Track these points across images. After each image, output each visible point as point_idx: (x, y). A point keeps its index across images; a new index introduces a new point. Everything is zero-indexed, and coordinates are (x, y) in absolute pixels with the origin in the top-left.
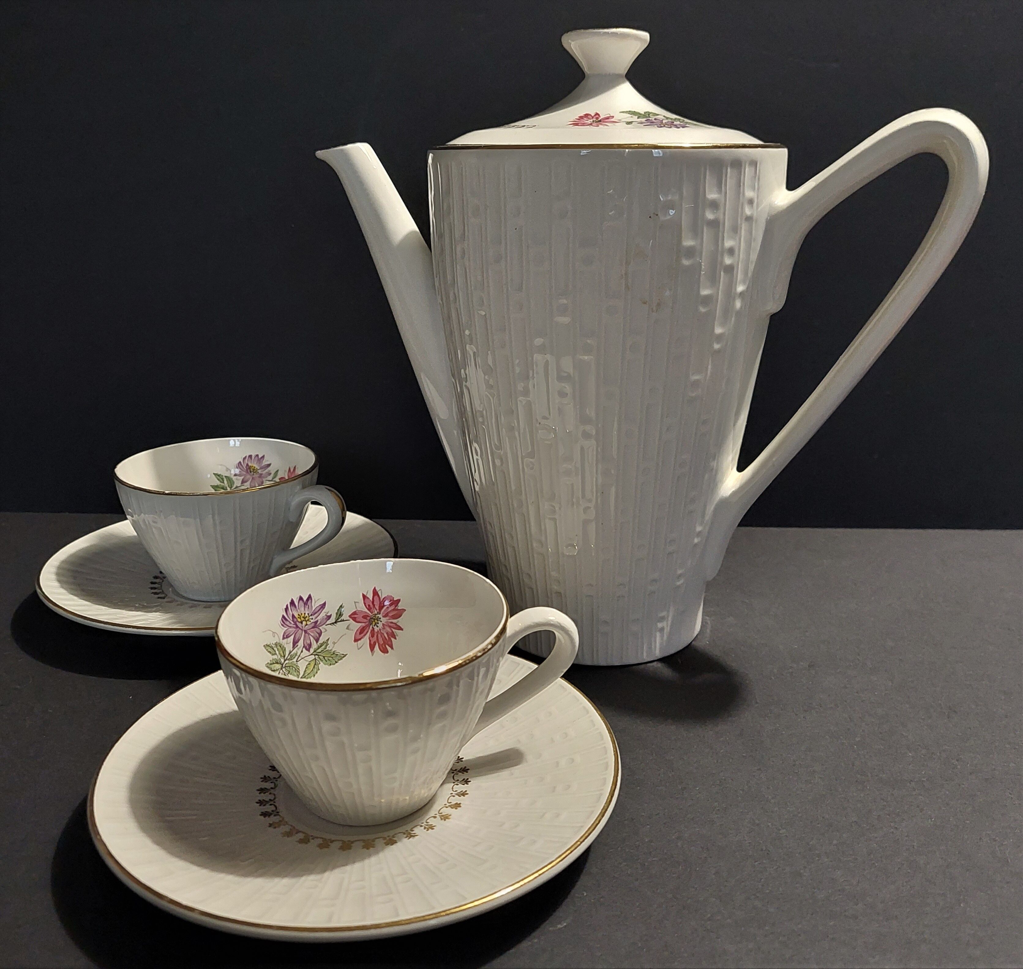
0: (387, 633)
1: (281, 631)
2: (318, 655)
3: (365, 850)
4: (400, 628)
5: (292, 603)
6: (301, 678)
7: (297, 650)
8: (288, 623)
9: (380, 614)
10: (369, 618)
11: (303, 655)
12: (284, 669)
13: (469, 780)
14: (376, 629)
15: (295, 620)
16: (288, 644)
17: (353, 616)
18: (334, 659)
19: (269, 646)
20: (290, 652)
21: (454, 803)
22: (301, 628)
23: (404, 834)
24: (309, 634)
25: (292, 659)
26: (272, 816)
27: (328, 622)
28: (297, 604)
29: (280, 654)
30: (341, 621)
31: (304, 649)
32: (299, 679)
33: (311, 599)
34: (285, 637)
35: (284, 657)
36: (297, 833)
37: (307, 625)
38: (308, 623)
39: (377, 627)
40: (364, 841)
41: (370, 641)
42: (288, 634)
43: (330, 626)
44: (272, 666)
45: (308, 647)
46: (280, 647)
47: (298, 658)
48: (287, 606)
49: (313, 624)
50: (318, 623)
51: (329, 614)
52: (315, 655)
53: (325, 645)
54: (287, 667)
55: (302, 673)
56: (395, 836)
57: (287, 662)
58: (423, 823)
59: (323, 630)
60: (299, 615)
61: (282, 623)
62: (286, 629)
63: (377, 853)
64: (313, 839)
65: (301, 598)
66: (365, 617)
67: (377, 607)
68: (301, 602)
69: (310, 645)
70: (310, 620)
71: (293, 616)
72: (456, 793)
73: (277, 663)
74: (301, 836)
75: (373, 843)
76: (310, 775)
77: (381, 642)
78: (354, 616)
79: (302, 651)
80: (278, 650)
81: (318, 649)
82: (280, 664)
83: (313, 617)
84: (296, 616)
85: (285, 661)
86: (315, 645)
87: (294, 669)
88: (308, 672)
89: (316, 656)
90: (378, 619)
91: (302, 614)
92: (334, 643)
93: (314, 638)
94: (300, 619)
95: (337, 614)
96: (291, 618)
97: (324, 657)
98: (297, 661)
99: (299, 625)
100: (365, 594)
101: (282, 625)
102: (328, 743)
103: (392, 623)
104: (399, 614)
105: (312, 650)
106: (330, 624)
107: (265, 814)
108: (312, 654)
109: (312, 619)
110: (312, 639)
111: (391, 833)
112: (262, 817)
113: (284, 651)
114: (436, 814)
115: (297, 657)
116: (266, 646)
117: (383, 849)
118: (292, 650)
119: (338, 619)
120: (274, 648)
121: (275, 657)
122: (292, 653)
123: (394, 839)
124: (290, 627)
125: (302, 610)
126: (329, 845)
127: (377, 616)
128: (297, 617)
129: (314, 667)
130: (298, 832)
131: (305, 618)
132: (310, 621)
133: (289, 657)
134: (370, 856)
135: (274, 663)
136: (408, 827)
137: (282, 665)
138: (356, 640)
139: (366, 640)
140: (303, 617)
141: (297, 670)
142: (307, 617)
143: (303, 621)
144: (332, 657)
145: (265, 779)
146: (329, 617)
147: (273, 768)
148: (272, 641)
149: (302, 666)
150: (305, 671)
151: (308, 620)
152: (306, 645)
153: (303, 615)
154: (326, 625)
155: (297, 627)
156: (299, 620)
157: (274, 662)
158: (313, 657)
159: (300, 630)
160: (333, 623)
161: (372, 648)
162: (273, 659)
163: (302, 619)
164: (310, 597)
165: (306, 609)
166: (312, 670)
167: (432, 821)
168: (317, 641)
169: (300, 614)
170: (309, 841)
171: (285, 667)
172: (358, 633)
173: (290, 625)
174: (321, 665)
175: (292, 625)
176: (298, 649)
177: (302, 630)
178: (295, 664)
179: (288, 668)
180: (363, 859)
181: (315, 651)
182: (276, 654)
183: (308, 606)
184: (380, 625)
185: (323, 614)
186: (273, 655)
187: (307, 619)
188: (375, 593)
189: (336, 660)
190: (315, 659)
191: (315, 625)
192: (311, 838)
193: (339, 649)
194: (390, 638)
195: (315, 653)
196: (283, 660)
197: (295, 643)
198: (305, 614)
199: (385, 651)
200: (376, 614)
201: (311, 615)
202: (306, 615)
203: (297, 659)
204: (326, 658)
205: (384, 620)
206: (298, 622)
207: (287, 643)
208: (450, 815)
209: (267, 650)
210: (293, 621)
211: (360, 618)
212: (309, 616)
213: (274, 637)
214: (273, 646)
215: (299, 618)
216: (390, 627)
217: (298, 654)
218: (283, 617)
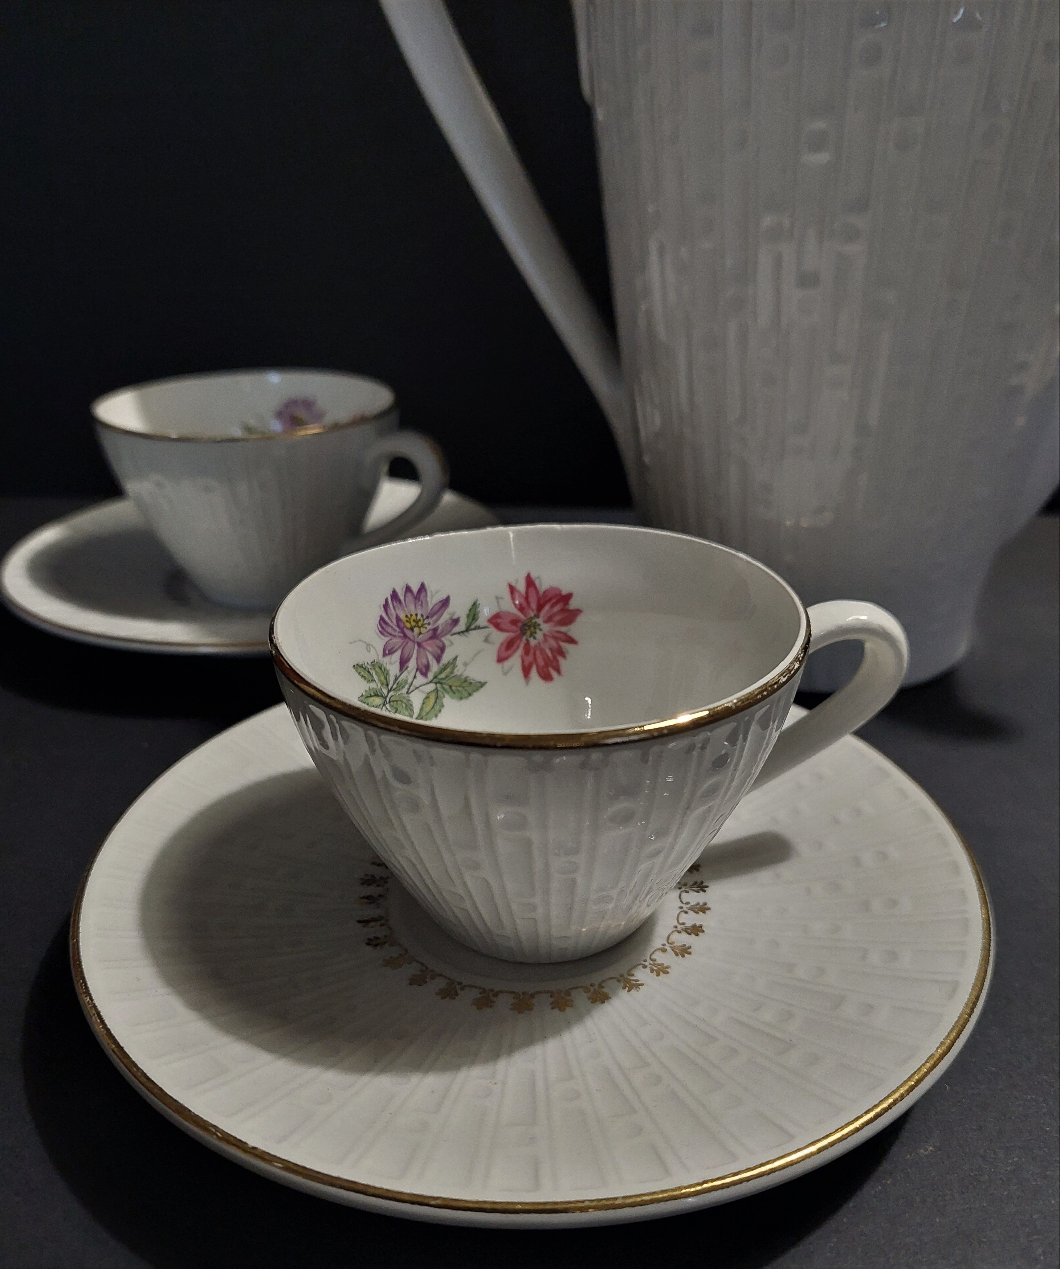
0: (551, 649)
1: (379, 643)
2: (441, 684)
3: (557, 1011)
4: (571, 641)
5: (394, 595)
6: (417, 718)
7: (408, 675)
8: (390, 630)
9: (538, 618)
10: (520, 624)
11: (416, 683)
12: (387, 706)
13: (705, 884)
14: (533, 642)
15: (402, 625)
16: (392, 665)
17: (494, 621)
18: (466, 690)
19: (362, 667)
20: (396, 678)
21: (689, 924)
22: (412, 638)
23: (619, 981)
24: (424, 649)
25: (399, 690)
26: (387, 945)
27: (457, 629)
28: (402, 597)
29: (380, 680)
30: (475, 629)
31: (418, 674)
32: (413, 720)
33: (426, 591)
34: (387, 652)
35: (387, 685)
36: (433, 978)
37: (420, 633)
38: (423, 630)
39: (535, 638)
40: (552, 993)
41: (523, 661)
42: (392, 649)
43: (457, 636)
44: (371, 700)
45: (424, 670)
46: (381, 668)
47: (410, 687)
48: (386, 601)
49: (431, 632)
50: (439, 631)
51: (455, 617)
52: (436, 683)
53: (451, 667)
54: (393, 701)
55: (416, 711)
56: (604, 984)
57: (391, 694)
58: (645, 961)
59: (447, 643)
60: (407, 616)
61: (380, 629)
62: (387, 639)
63: (580, 1018)
64: (462, 989)
65: (408, 589)
66: (514, 622)
67: (534, 605)
68: (409, 594)
69: (427, 667)
70: (426, 626)
71: (398, 619)
72: (688, 906)
73: (377, 695)
74: (440, 983)
75: (568, 998)
76: (461, 891)
77: (541, 662)
78: (496, 621)
79: (415, 677)
80: (376, 674)
81: (441, 672)
82: (382, 697)
83: (431, 620)
84: (402, 616)
85: (389, 692)
86: (435, 668)
87: (404, 705)
88: (427, 709)
89: (438, 685)
90: (536, 626)
91: (411, 615)
92: (466, 664)
93: (434, 656)
94: (410, 623)
95: (468, 616)
96: (395, 622)
97: (450, 687)
98: (407, 693)
99: (408, 633)
100: (513, 584)
101: (380, 632)
102: (500, 843)
103: (559, 632)
104: (570, 616)
105: (431, 676)
106: (459, 633)
107: (373, 942)
108: (431, 682)
109: (429, 624)
110: (430, 657)
111: (596, 978)
112: (369, 948)
113: (386, 674)
114: (664, 945)
115: (407, 687)
116: (358, 667)
117: (589, 1012)
118: (398, 674)
119: (470, 625)
120: (370, 670)
121: (373, 685)
122: (400, 679)
123: (604, 990)
124: (395, 636)
125: (412, 608)
126: (494, 1002)
127: (534, 621)
128: (404, 621)
129: (435, 702)
130: (434, 976)
131: (417, 621)
132: (426, 628)
133: (395, 686)
134: (568, 1025)
135: (371, 696)
136: (620, 968)
137: (385, 698)
138: (500, 660)
139: (515, 661)
140: (414, 621)
141: (409, 707)
142: (420, 620)
143: (415, 627)
144: (464, 687)
145: (368, 881)
146: (456, 622)
147: (381, 864)
148: (366, 658)
149: (417, 699)
150: (422, 709)
151: (422, 625)
152: (421, 667)
153: (414, 616)
154: (453, 635)
155: (405, 636)
156: (408, 625)
157: (372, 694)
158: (432, 687)
159: (410, 644)
160: (462, 632)
161: (526, 672)
162: (370, 689)
163: (413, 624)
164: (422, 588)
165: (419, 607)
166: (433, 707)
167: (660, 958)
168: (438, 659)
169: (409, 616)
170: (457, 994)
171: (390, 702)
172: (503, 648)
173: (392, 633)
174: (447, 700)
175: (397, 634)
176: (409, 673)
177: (414, 641)
178: (404, 698)
179: (394, 704)
180: (557, 1031)
181: (435, 677)
182: (373, 680)
183: (422, 603)
184: (539, 635)
185: (445, 617)
186: (369, 681)
187: (420, 624)
188: (530, 582)
189: (470, 692)
190: (436, 689)
191: (435, 634)
192: (458, 987)
193: (474, 673)
194: (555, 657)
195: (436, 680)
196: (385, 691)
197: (403, 663)
198: (416, 615)
199: (547, 677)
200: (532, 618)
201: (427, 617)
202: (419, 617)
203: (409, 689)
204: (453, 688)
205: (546, 628)
206: (407, 628)
207: (390, 663)
208: (690, 947)
209: (359, 673)
210: (398, 626)
211: (505, 623)
212: (424, 620)
213: (369, 651)
214: (369, 666)
215: (407, 621)
216: (556, 639)
217: (410, 681)
218: (382, 618)
